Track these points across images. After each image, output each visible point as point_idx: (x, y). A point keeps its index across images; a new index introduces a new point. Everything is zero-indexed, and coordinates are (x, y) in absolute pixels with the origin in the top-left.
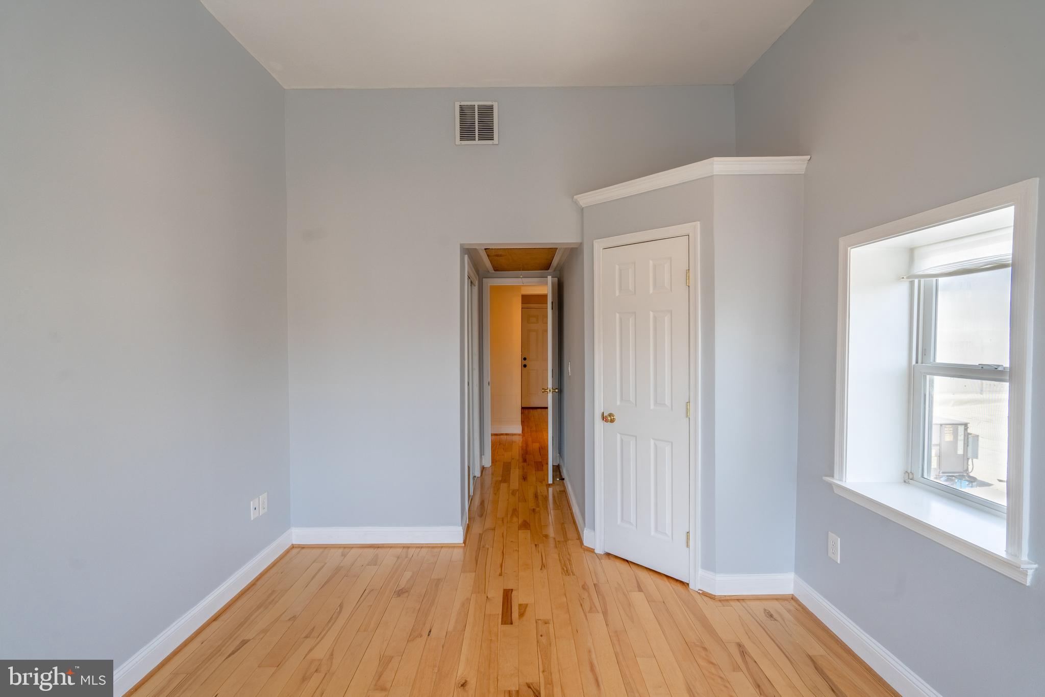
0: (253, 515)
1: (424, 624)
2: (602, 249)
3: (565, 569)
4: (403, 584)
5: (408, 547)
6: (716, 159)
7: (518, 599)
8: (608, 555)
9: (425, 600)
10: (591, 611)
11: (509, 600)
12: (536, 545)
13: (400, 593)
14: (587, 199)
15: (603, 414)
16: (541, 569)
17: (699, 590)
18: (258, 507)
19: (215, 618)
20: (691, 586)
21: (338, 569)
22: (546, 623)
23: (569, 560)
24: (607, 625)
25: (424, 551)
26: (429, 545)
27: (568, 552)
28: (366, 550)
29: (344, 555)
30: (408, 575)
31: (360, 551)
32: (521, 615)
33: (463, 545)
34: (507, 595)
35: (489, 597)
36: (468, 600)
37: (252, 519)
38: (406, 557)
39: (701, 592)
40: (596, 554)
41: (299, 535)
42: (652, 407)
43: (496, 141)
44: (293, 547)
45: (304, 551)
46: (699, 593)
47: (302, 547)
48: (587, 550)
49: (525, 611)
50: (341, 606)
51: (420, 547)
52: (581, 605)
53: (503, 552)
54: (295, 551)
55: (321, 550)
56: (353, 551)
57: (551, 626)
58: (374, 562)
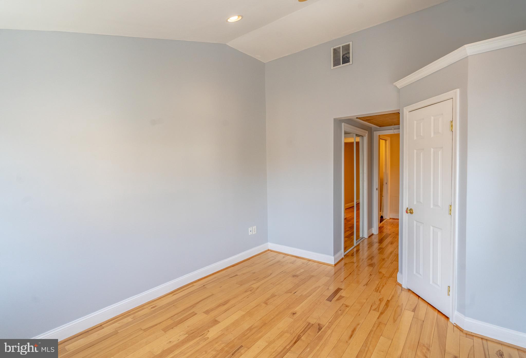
0: (250, 233)
1: (295, 289)
2: (408, 112)
3: (377, 289)
4: (298, 273)
5: (310, 261)
6: (466, 46)
7: (342, 293)
8: (409, 290)
9: (301, 281)
10: (375, 310)
11: (337, 293)
12: (371, 275)
13: (294, 276)
14: (401, 84)
15: (407, 209)
16: (364, 285)
17: (454, 323)
18: (252, 231)
19: (233, 266)
20: (451, 320)
21: (278, 262)
22: (347, 307)
23: (383, 286)
24: (378, 318)
25: (316, 263)
26: (319, 262)
27: (386, 282)
28: (293, 258)
29: (284, 257)
30: (302, 270)
31: (291, 257)
32: (338, 299)
33: (334, 266)
34: (338, 290)
35: (329, 288)
36: (319, 287)
37: (249, 235)
38: (306, 264)
39: (455, 325)
40: (402, 287)
41: (271, 246)
42: (432, 207)
43: (351, 62)
44: (268, 250)
45: (272, 252)
46: (454, 325)
47: (272, 251)
48: (398, 284)
49: (341, 299)
50: (271, 274)
51: (315, 262)
52: (372, 306)
53: (351, 273)
54: (269, 251)
55: (277, 253)
56: (288, 257)
57: (348, 309)
58: (293, 263)
